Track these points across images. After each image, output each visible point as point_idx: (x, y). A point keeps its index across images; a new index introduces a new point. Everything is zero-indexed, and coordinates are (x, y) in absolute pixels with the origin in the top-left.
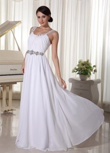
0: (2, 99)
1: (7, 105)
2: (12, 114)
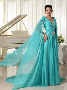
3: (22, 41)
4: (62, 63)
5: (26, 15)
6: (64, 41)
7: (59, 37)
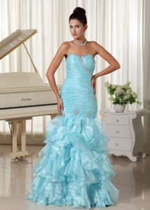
0: (11, 145)
1: (20, 149)
2: (26, 161)
4: (134, 159)
5: (35, 32)
7: (124, 89)
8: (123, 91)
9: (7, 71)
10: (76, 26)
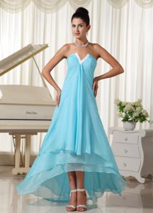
3: (28, 113)
6: (148, 119)
7: (134, 106)
8: (133, 108)
9: (18, 83)
10: (79, 25)
